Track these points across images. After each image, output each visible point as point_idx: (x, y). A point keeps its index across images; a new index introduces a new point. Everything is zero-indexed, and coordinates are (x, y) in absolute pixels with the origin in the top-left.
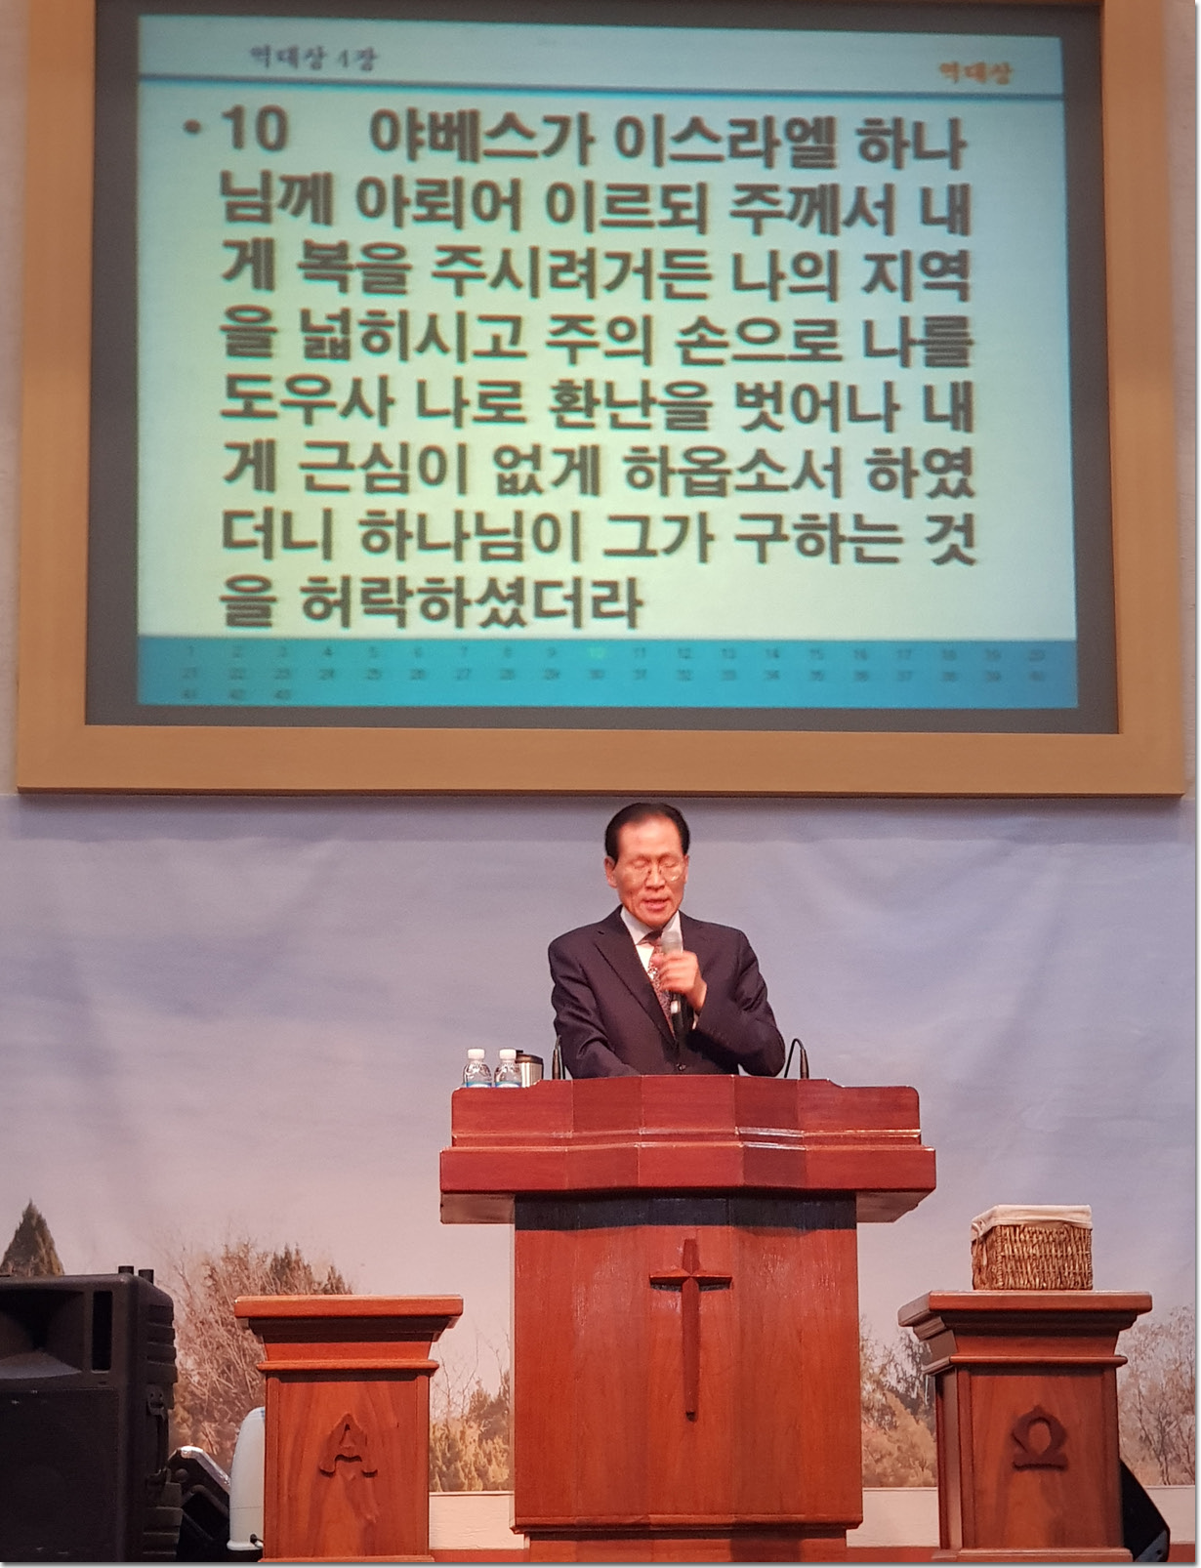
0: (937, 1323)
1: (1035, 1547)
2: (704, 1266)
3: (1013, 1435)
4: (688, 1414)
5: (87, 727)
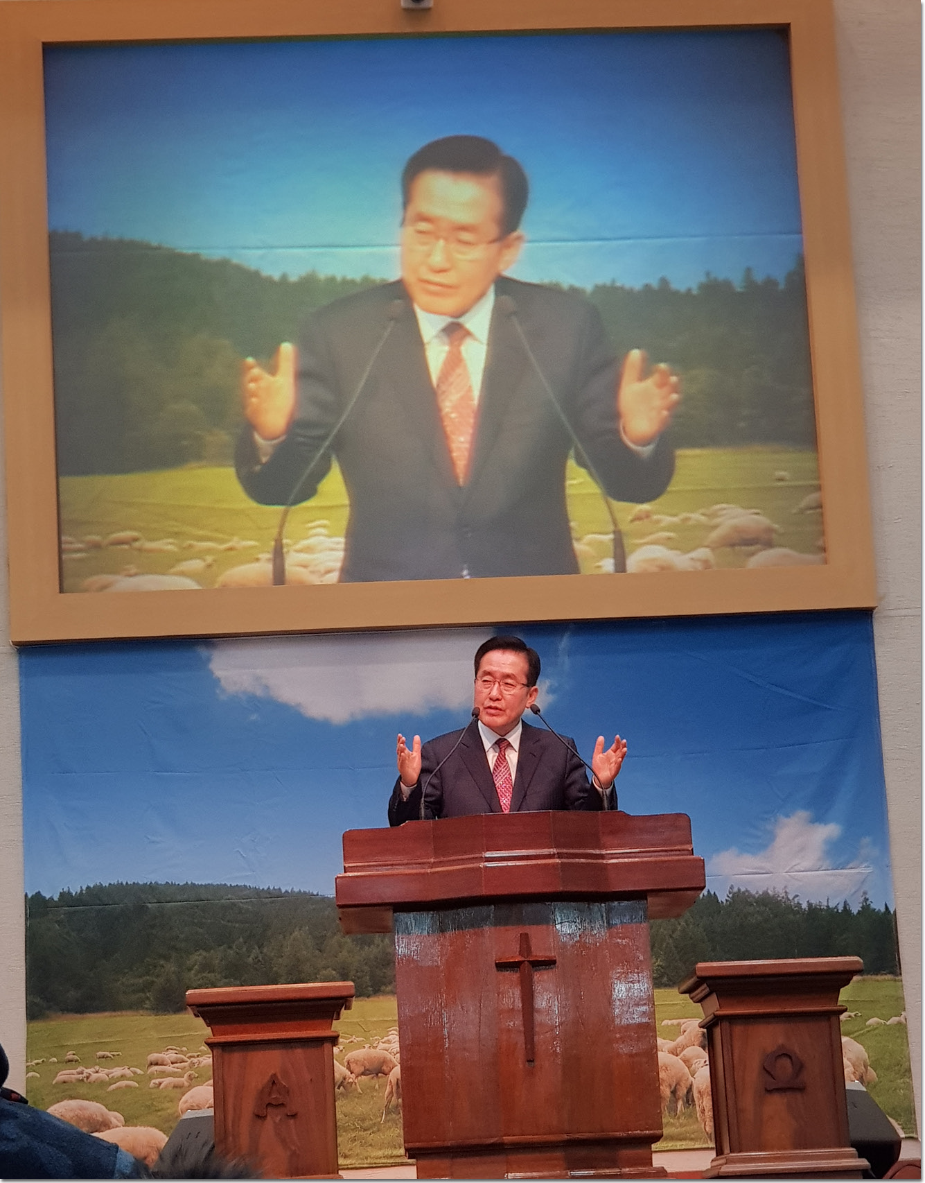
0: (703, 989)
1: (785, 1149)
2: (534, 954)
3: (764, 1068)
4: (528, 1061)
5: (62, 595)
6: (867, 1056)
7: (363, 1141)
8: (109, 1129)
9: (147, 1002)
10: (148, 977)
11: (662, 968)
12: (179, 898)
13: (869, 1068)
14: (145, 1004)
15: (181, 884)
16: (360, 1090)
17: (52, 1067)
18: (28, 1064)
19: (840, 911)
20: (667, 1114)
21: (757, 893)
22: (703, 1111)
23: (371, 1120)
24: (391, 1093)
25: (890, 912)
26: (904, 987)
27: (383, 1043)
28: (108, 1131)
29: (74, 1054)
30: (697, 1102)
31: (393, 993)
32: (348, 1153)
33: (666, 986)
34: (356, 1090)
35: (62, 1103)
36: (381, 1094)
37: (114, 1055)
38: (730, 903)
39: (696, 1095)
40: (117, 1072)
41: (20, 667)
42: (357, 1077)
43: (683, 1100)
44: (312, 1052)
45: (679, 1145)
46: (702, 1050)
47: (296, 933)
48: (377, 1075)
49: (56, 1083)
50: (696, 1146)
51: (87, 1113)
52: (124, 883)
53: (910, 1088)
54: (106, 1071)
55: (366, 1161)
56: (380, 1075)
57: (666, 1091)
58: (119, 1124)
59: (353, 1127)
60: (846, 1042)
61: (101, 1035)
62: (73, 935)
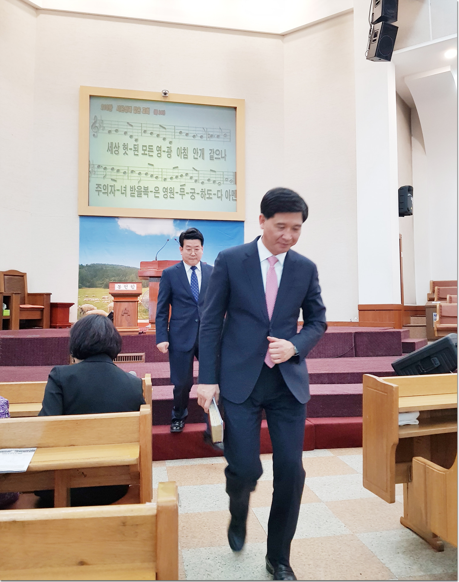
5: (89, 206)
12: (110, 267)
14: (102, 287)
15: (110, 264)
17: (83, 298)
18: (79, 297)
28: (94, 310)
29: (88, 295)
37: (95, 296)
40: (96, 299)
41: (80, 220)
44: (133, 303)
49: (84, 301)
51: (89, 307)
52: (99, 263)
61: (93, 292)
62: (88, 273)
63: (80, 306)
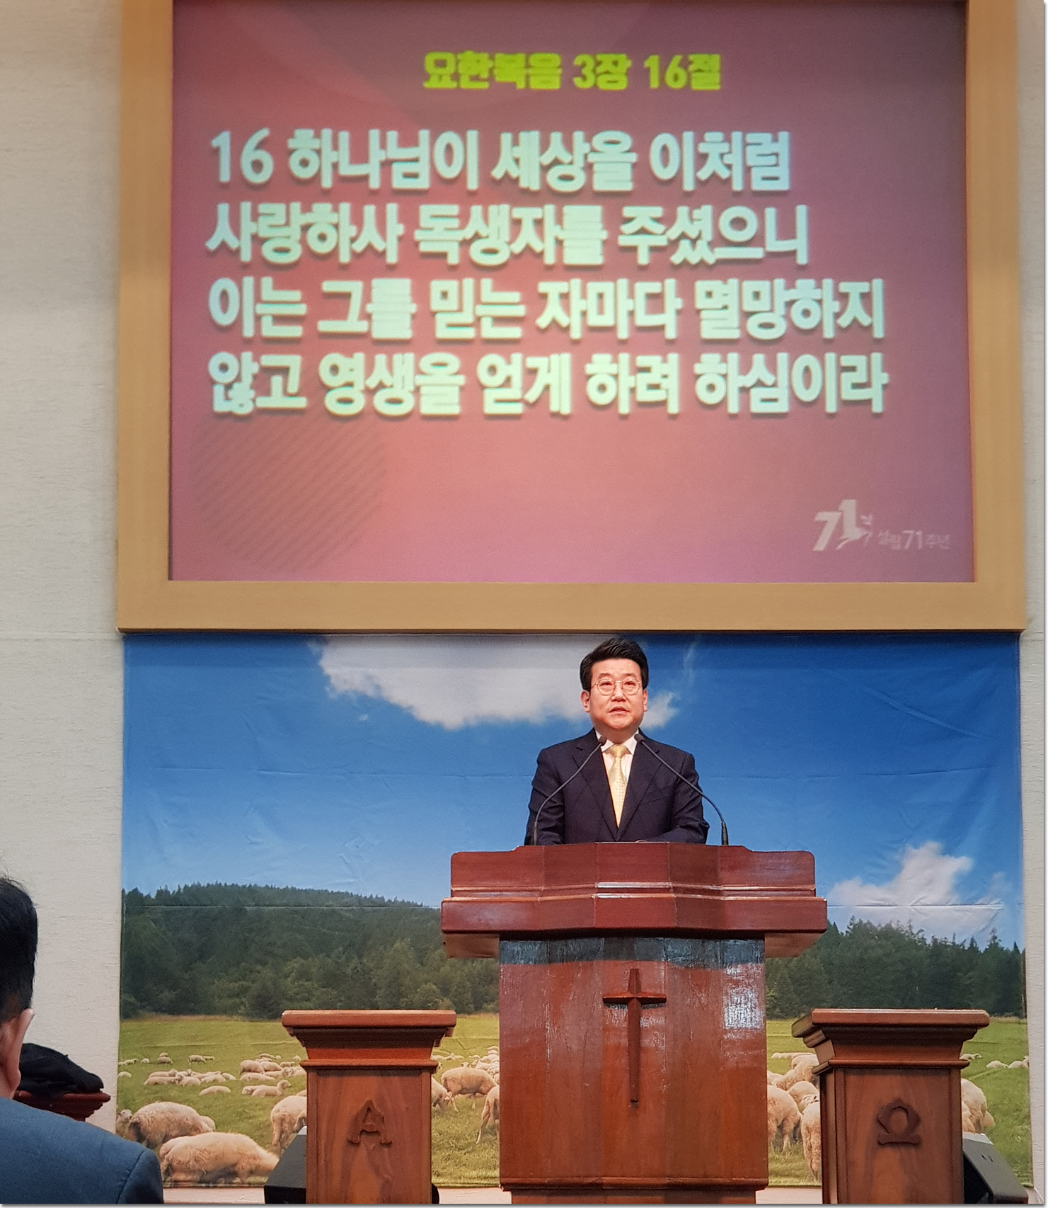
4: (632, 1101)
5: (171, 582)
6: (985, 1100)
7: (458, 1161)
8: (200, 1133)
9: (242, 1007)
10: (244, 982)
11: (776, 999)
12: (278, 902)
13: (987, 1112)
14: (240, 1009)
15: (282, 888)
16: (456, 1109)
17: (144, 1068)
18: (121, 1063)
19: (966, 948)
20: (773, 1149)
21: (880, 925)
22: (810, 1148)
23: (466, 1139)
24: (488, 1113)
25: (1019, 953)
26: (1029, 1030)
27: (483, 1062)
28: (198, 1136)
29: (166, 1056)
30: (804, 1139)
31: (495, 1011)
32: (441, 1171)
33: (778, 1017)
34: (451, 1108)
35: (153, 1105)
36: (477, 1114)
37: (206, 1060)
38: (851, 935)
39: (803, 1131)
40: (210, 1076)
41: (126, 656)
42: (453, 1096)
43: (790, 1136)
45: (783, 1181)
46: (811, 1085)
47: (397, 945)
48: (475, 1093)
49: (148, 1084)
50: (801, 1184)
51: (177, 1117)
52: (223, 884)
53: (1028, 1134)
54: (199, 1075)
55: (459, 1181)
56: (477, 1094)
57: (773, 1126)
58: (210, 1129)
59: (447, 1146)
60: (964, 1084)
61: (194, 1038)
62: (170, 934)
63: (128, 1113)
